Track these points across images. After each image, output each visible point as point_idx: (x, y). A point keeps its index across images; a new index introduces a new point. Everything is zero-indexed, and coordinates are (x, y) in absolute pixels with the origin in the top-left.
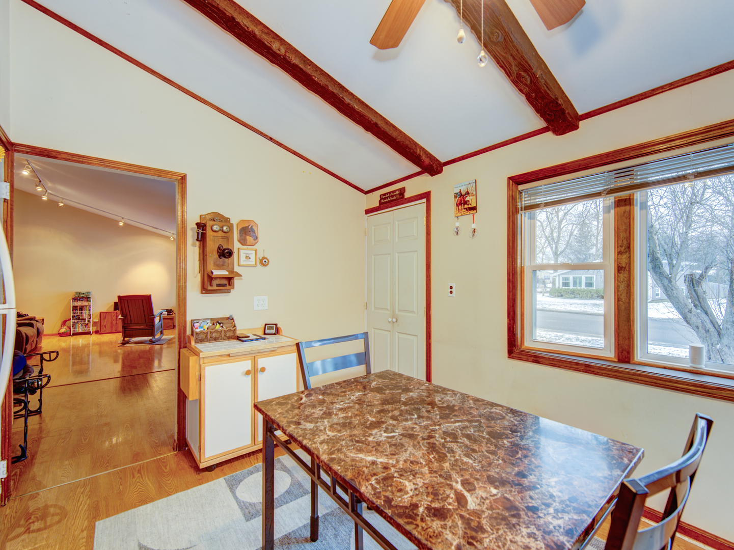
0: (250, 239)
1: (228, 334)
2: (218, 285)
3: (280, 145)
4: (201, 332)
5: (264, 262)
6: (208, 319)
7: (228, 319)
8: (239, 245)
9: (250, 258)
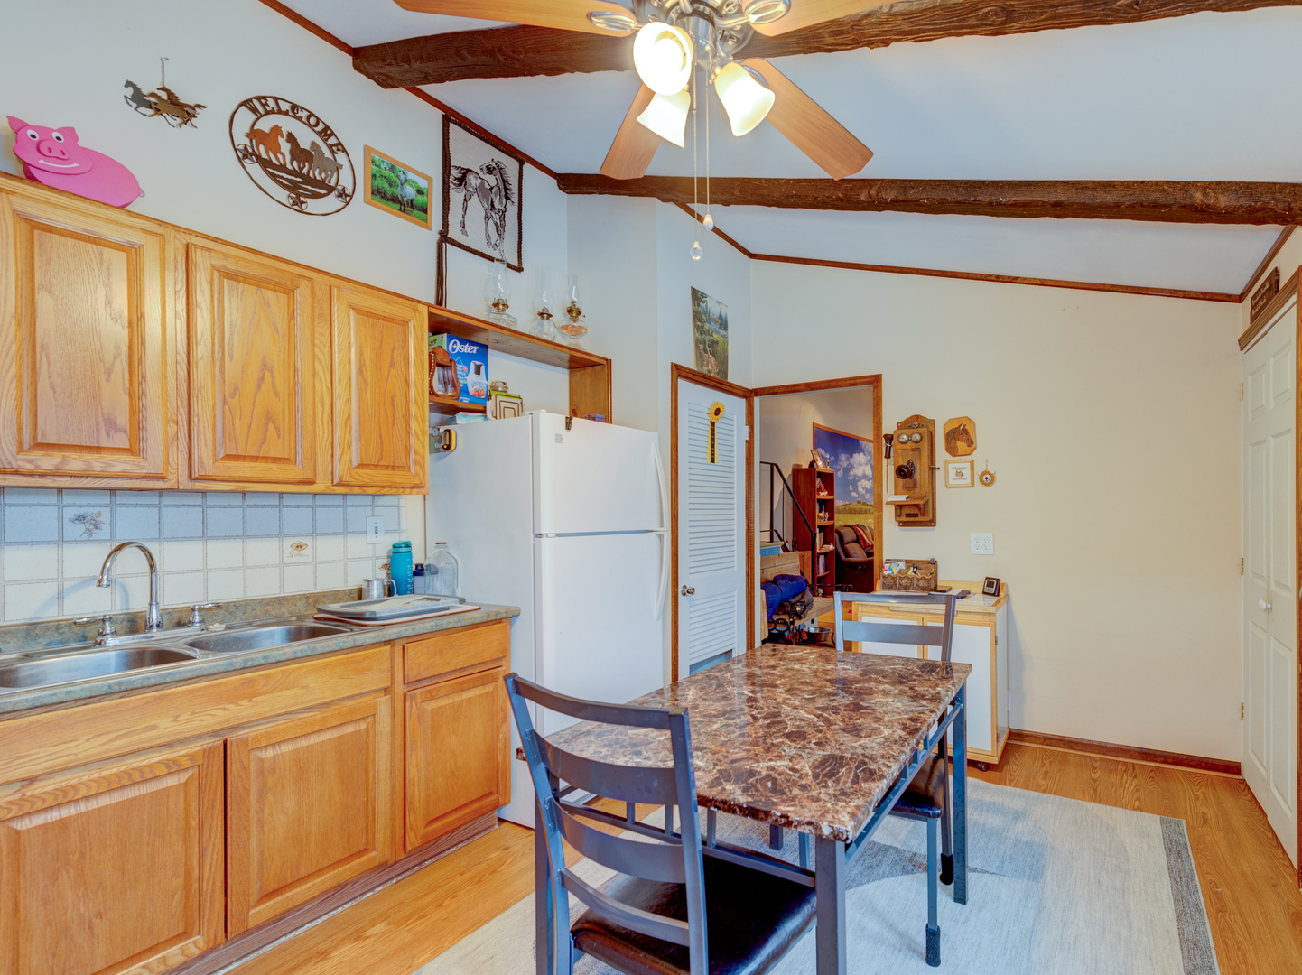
0: (961, 446)
1: (922, 583)
2: (908, 515)
3: (998, 279)
4: (889, 575)
5: (987, 479)
6: (900, 561)
7: (929, 562)
8: (948, 457)
9: (962, 475)
